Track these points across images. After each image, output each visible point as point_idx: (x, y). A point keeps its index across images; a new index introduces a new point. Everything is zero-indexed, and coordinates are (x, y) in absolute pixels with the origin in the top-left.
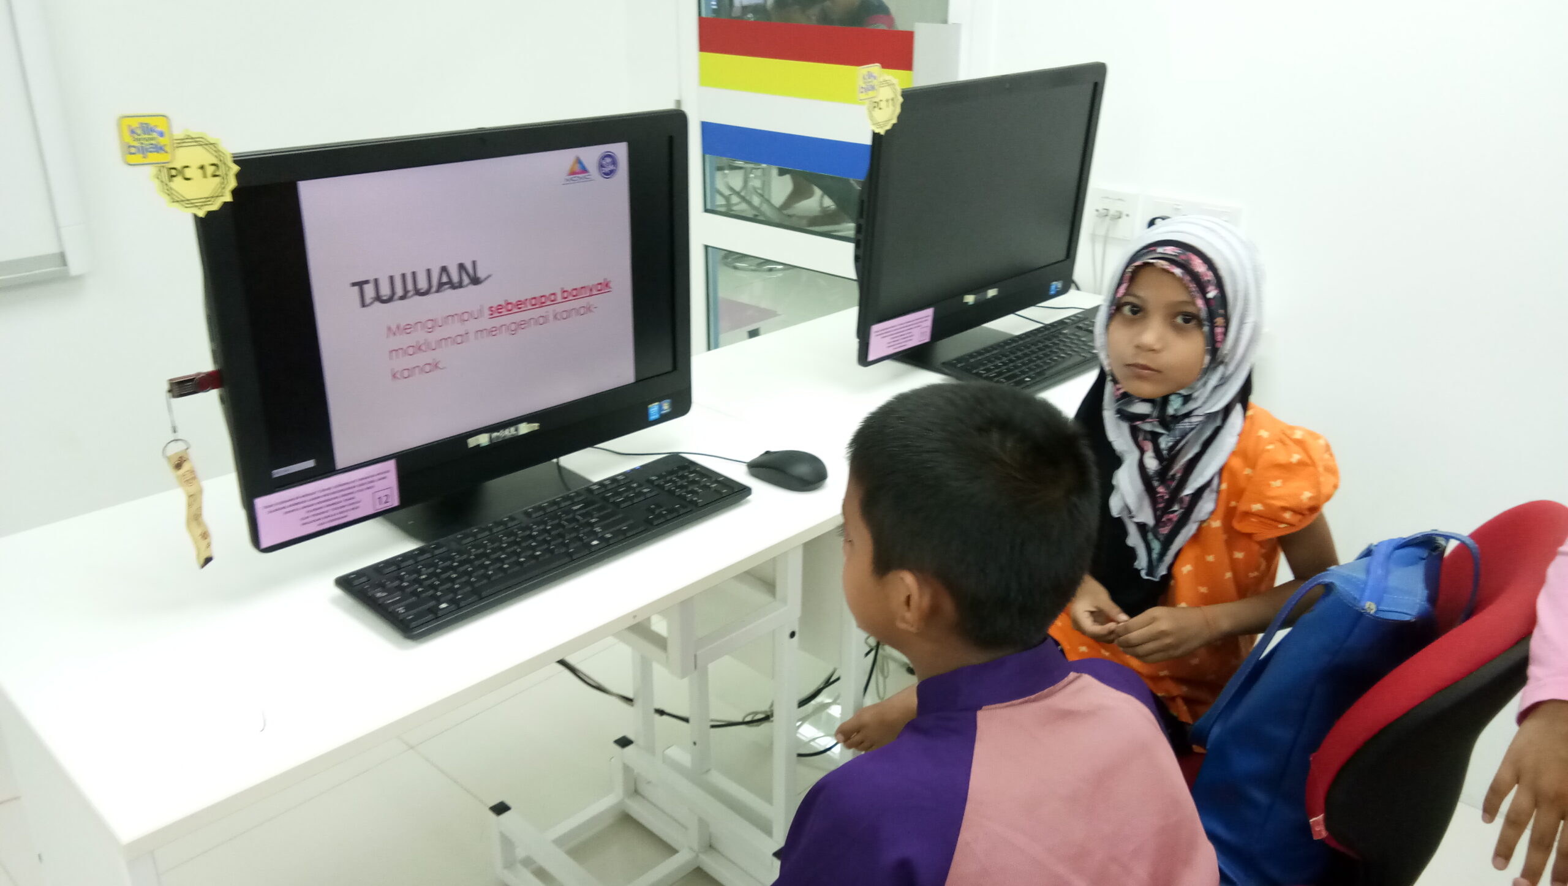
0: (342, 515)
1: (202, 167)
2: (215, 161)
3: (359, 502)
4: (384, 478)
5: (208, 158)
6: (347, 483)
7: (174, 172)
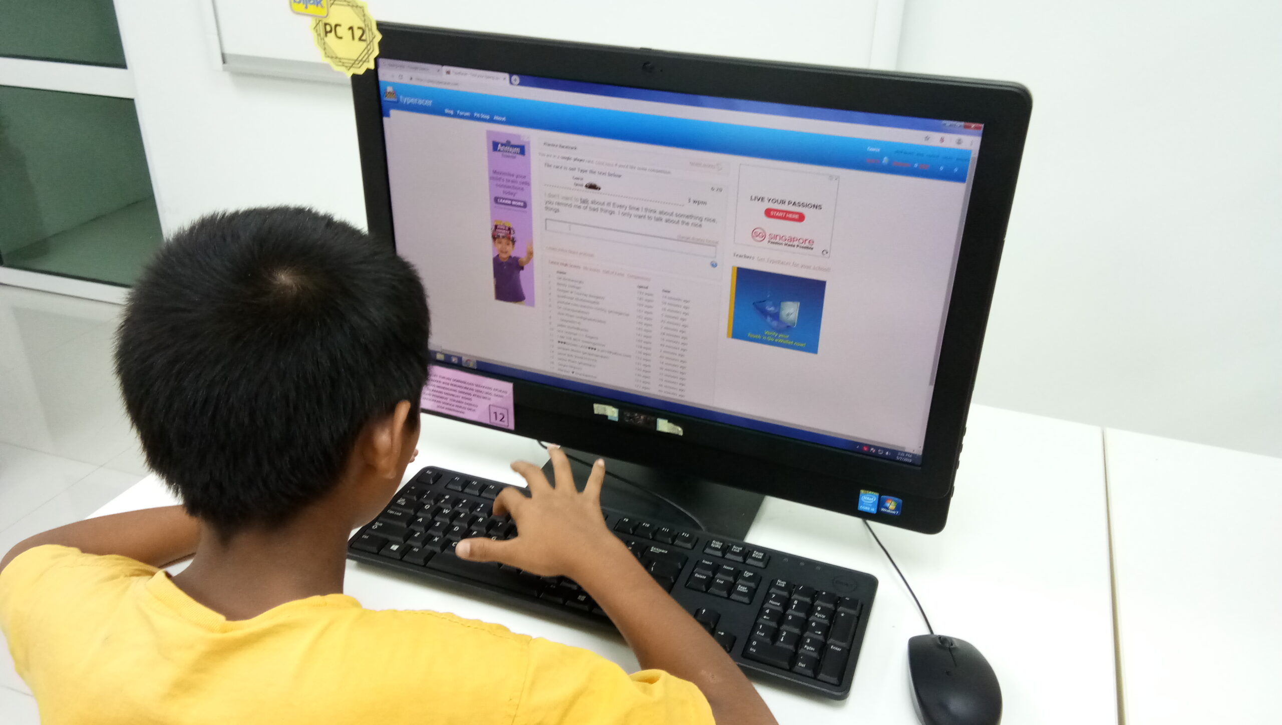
0: (460, 410)
1: (351, 28)
2: (362, 25)
3: (477, 406)
4: (501, 396)
5: (357, 22)
6: (465, 383)
7: (328, 28)
